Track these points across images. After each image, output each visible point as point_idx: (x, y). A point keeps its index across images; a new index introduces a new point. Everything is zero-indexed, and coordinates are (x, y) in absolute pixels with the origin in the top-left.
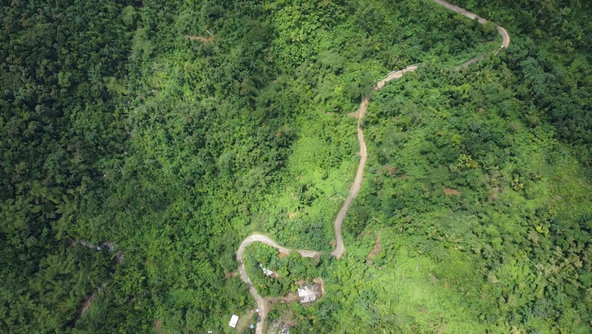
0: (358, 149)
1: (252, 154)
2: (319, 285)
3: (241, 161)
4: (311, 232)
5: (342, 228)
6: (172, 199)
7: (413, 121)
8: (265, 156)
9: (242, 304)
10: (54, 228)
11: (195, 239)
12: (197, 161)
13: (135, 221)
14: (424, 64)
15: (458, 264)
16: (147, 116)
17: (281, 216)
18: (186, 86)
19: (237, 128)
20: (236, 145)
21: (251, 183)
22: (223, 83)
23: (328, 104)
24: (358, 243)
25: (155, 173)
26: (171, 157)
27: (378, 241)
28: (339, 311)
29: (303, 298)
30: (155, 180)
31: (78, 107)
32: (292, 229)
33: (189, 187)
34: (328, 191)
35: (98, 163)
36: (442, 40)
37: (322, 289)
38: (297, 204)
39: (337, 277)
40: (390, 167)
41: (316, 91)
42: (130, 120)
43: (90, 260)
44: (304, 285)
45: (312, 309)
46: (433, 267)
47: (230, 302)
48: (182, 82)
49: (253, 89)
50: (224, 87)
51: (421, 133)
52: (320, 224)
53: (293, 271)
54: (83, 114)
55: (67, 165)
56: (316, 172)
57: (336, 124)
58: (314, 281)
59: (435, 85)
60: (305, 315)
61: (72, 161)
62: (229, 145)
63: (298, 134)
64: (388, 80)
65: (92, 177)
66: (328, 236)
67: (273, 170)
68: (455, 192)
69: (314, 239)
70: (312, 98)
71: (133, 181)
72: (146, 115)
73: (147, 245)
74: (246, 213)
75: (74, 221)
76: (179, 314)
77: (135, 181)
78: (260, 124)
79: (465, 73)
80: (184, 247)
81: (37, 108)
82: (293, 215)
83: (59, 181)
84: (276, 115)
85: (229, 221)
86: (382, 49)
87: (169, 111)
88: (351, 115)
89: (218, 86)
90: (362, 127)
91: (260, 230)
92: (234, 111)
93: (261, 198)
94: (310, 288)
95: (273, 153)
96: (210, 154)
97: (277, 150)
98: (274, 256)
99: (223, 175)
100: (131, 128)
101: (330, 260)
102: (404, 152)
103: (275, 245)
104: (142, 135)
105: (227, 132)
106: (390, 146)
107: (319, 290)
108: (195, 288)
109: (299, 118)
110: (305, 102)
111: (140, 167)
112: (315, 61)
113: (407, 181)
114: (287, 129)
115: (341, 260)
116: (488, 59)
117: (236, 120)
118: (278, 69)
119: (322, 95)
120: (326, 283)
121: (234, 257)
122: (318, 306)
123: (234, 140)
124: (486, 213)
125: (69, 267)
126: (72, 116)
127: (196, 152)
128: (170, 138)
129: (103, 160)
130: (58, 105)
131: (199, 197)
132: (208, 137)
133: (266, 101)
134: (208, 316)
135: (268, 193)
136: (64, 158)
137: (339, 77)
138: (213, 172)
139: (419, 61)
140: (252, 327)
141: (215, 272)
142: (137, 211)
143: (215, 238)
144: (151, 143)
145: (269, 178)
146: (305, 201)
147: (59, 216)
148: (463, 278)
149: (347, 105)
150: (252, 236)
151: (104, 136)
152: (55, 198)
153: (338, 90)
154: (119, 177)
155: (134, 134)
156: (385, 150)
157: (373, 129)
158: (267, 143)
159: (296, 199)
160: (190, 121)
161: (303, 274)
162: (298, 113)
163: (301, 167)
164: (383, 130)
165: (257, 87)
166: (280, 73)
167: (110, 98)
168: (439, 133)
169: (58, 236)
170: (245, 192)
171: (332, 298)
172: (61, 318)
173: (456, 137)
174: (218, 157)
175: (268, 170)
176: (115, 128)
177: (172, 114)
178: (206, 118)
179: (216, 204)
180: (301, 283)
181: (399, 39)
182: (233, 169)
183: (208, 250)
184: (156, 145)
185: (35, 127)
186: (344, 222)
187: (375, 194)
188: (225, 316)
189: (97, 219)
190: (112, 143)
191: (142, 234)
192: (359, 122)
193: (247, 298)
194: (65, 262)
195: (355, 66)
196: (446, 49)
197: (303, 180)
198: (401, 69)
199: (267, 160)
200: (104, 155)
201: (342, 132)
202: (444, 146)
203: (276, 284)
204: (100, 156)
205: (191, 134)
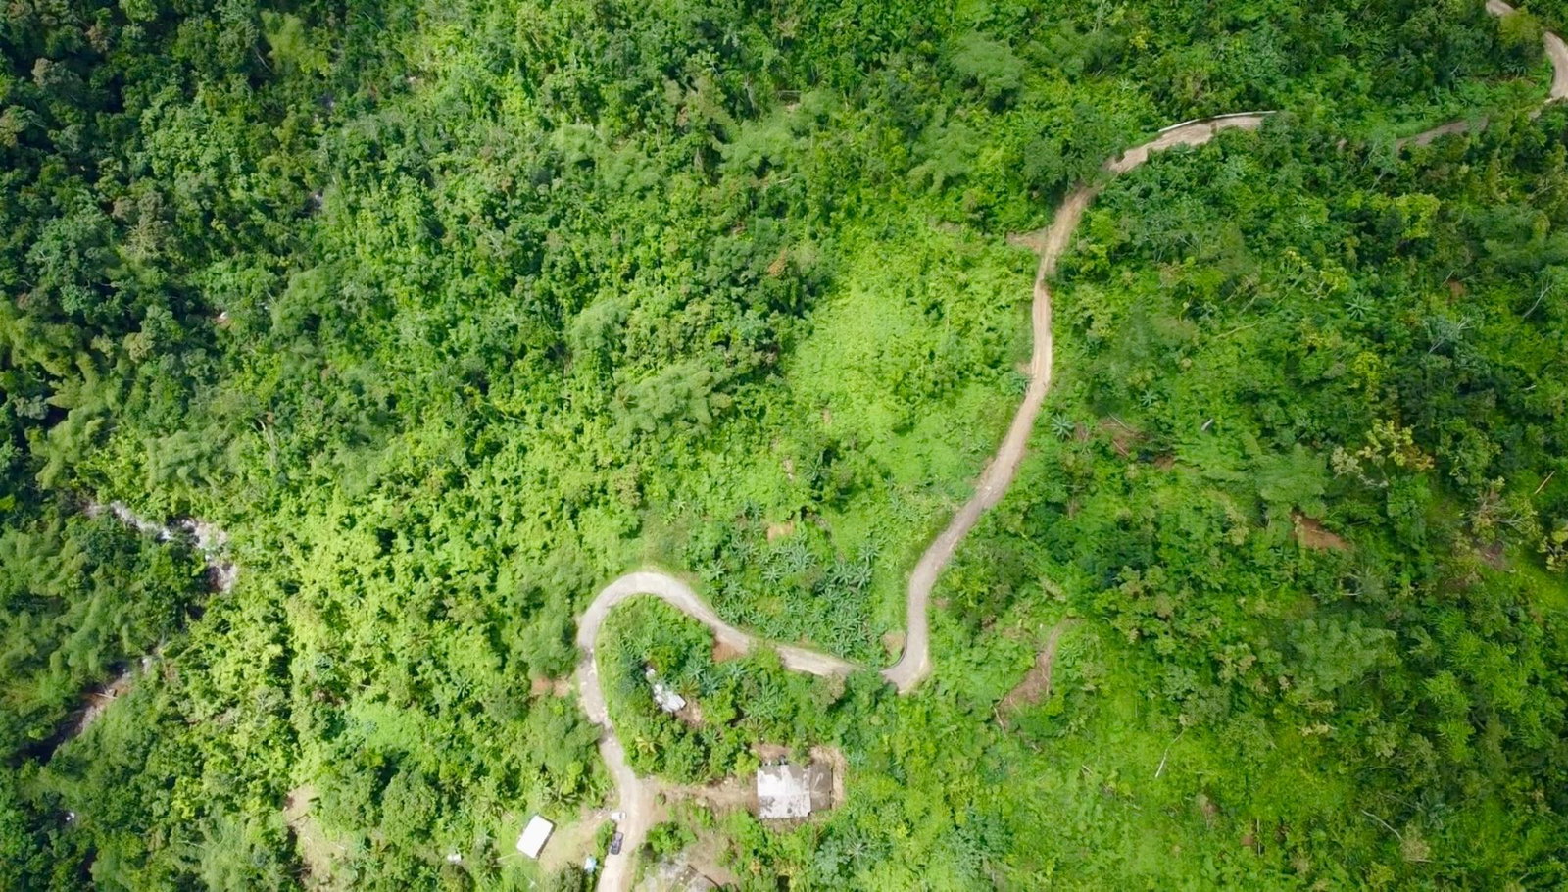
0: (1027, 355)
1: (685, 317)
2: (829, 770)
3: (644, 332)
4: (830, 595)
5: (933, 597)
6: (409, 418)
7: (1223, 291)
8: (723, 328)
9: (568, 787)
10: (36, 449)
11: (457, 554)
12: (506, 311)
13: (284, 470)
14: (1285, 114)
15: (1299, 779)
16: (375, 152)
17: (740, 527)
18: (514, 79)
19: (650, 230)
20: (638, 282)
21: (666, 406)
22: (631, 84)
23: (950, 199)
24: (977, 655)
25: (373, 332)
26: (431, 289)
27: (1045, 659)
28: (881, 863)
29: (769, 803)
30: (369, 352)
31: (171, 90)
32: (772, 574)
33: (467, 389)
34: (908, 472)
35: (207, 274)
36: (1352, 52)
37: (838, 784)
38: (801, 498)
39: (891, 754)
40: (1124, 429)
41: (918, 149)
42: (321, 157)
43: (130, 566)
44: (781, 760)
45: (792, 843)
46: (1212, 776)
47: (534, 773)
48: (503, 63)
49: (722, 116)
50: (631, 97)
51: (1245, 330)
52: (863, 575)
53: (752, 710)
54: (180, 113)
55: (103, 262)
56: (877, 406)
57: (967, 264)
58: (816, 753)
59: (1315, 185)
60: (766, 860)
61: (122, 250)
62: (617, 279)
63: (840, 279)
64: (1160, 146)
65: (179, 314)
66: (883, 616)
67: (742, 379)
68: (1334, 543)
69: (837, 618)
70: (902, 172)
71: (303, 346)
72: (373, 146)
73: (306, 548)
74: (629, 497)
75: (100, 438)
76: (364, 783)
77: (308, 348)
78: (726, 230)
79: (1419, 159)
80: (418, 573)
81: (39, 68)
82: (779, 530)
83: (69, 306)
84: (779, 211)
85: (574, 514)
86: (1154, 50)
87: (448, 149)
88: (1020, 243)
89: (611, 94)
90: (1051, 286)
91: (666, 559)
92: (649, 177)
93: (685, 459)
94: (795, 774)
95: (750, 323)
96: (550, 298)
97: (764, 316)
98: (696, 652)
99: (582, 370)
100: (324, 182)
101: (878, 696)
102: (1177, 387)
103: (709, 617)
104: (354, 209)
105: (614, 238)
106: (1132, 358)
107: (827, 785)
108: (433, 710)
109: (849, 230)
110: (877, 180)
111: (330, 305)
112: (931, 58)
113: (1174, 480)
114: (806, 254)
115: (912, 700)
116: (1504, 128)
117: (652, 202)
118: (808, 68)
119: (940, 167)
120: (851, 769)
121: (569, 635)
122: (812, 838)
123: (635, 266)
124: (1432, 631)
125: (63, 574)
126: (148, 114)
127: (507, 286)
128: (436, 230)
129: (218, 266)
130: (110, 72)
131: (493, 428)
132: (554, 241)
133: (755, 161)
134: (454, 807)
135: (714, 447)
136: (100, 240)
137: (997, 119)
138: (551, 355)
139: (1272, 106)
140: (589, 865)
141: (500, 669)
142: (295, 439)
143: (518, 562)
144: (375, 235)
145: (723, 400)
146: (828, 492)
147: (56, 415)
148: (1308, 828)
149: (1015, 208)
150: (638, 576)
151: (238, 194)
152: (52, 357)
153: (992, 157)
154: (261, 325)
155: (330, 201)
156: (1114, 368)
157: (1088, 294)
158: (735, 291)
159: (801, 481)
160: (506, 183)
161: (785, 725)
162: (850, 213)
163: (829, 385)
164: (1119, 302)
165: (733, 113)
166: (813, 80)
167: (277, 80)
168: (1312, 338)
169: (45, 478)
170: (638, 432)
171: (865, 823)
172: (12, 729)
173: (1367, 361)
174: (575, 310)
175: (724, 373)
176: (275, 172)
177: (456, 157)
178: (556, 183)
179: (542, 456)
180: (770, 751)
181: (1215, 23)
182: (615, 355)
183: (489, 598)
184: (389, 246)
185: (20, 126)
186: (942, 580)
187: (1060, 507)
188: (510, 816)
189: (168, 443)
190: (258, 217)
191: (301, 513)
192: (1046, 266)
193: (588, 770)
194: (53, 561)
195: (1059, 91)
196: (1364, 82)
197: (832, 426)
198: (1206, 118)
199: (726, 342)
200: (227, 251)
201: (983, 292)
202: (1320, 383)
203: (687, 743)
204: (213, 253)
205: (501, 225)
